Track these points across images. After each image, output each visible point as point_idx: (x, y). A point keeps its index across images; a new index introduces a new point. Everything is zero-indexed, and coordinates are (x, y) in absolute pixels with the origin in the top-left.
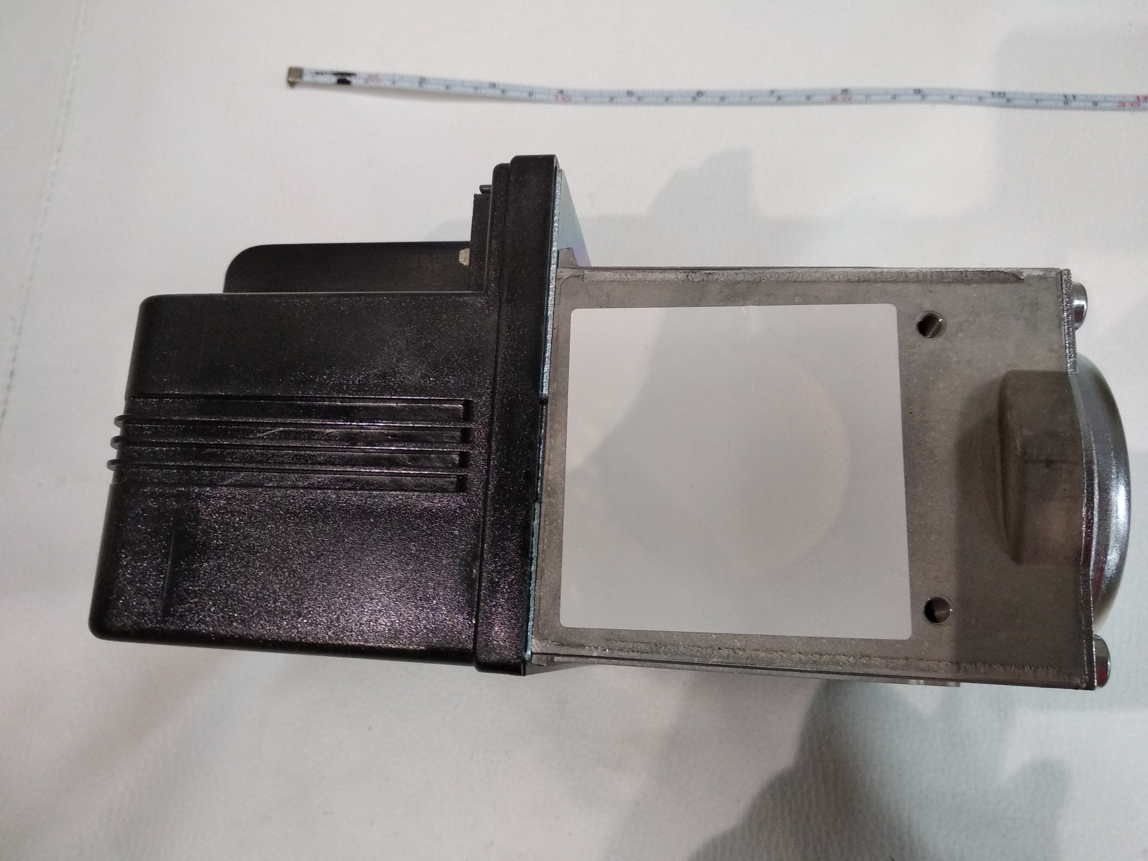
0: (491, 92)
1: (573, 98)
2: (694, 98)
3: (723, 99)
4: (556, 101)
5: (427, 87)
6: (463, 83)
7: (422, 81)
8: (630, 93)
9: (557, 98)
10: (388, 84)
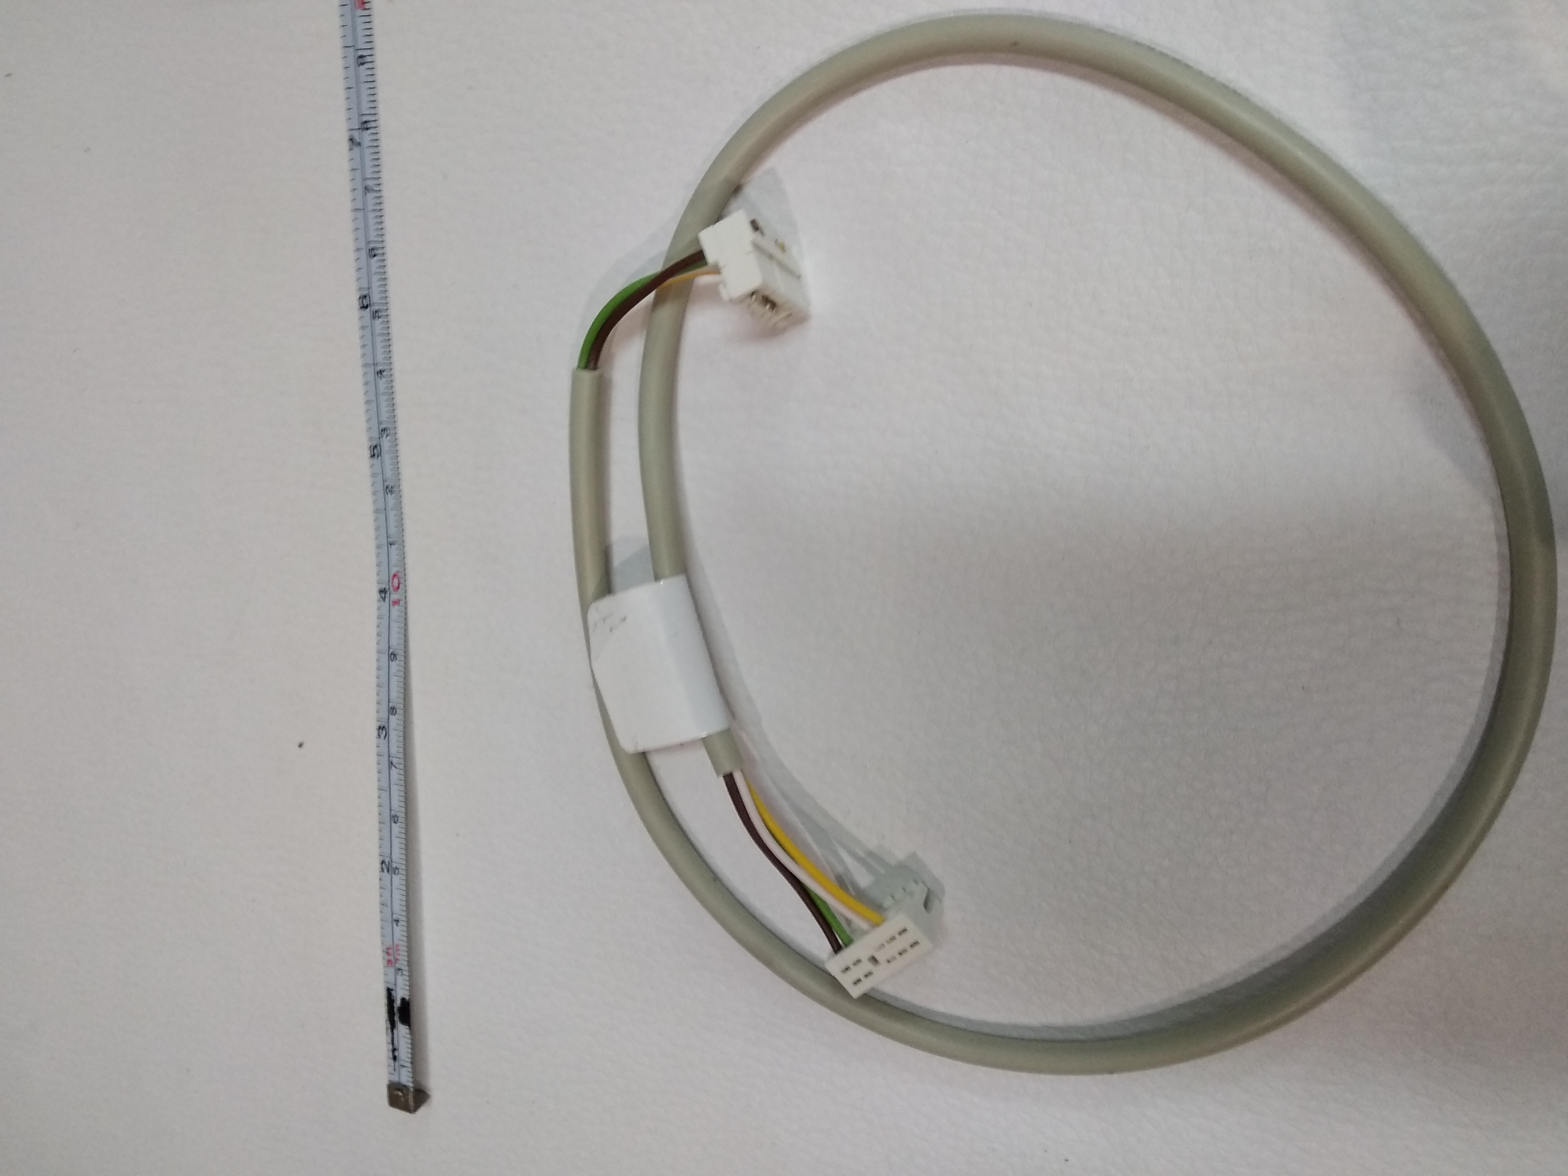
0: (395, 736)
1: (394, 570)
2: (375, 315)
3: (372, 253)
4: (401, 603)
5: (398, 856)
6: (385, 789)
7: (387, 866)
8: (375, 452)
9: (396, 603)
10: (399, 932)
